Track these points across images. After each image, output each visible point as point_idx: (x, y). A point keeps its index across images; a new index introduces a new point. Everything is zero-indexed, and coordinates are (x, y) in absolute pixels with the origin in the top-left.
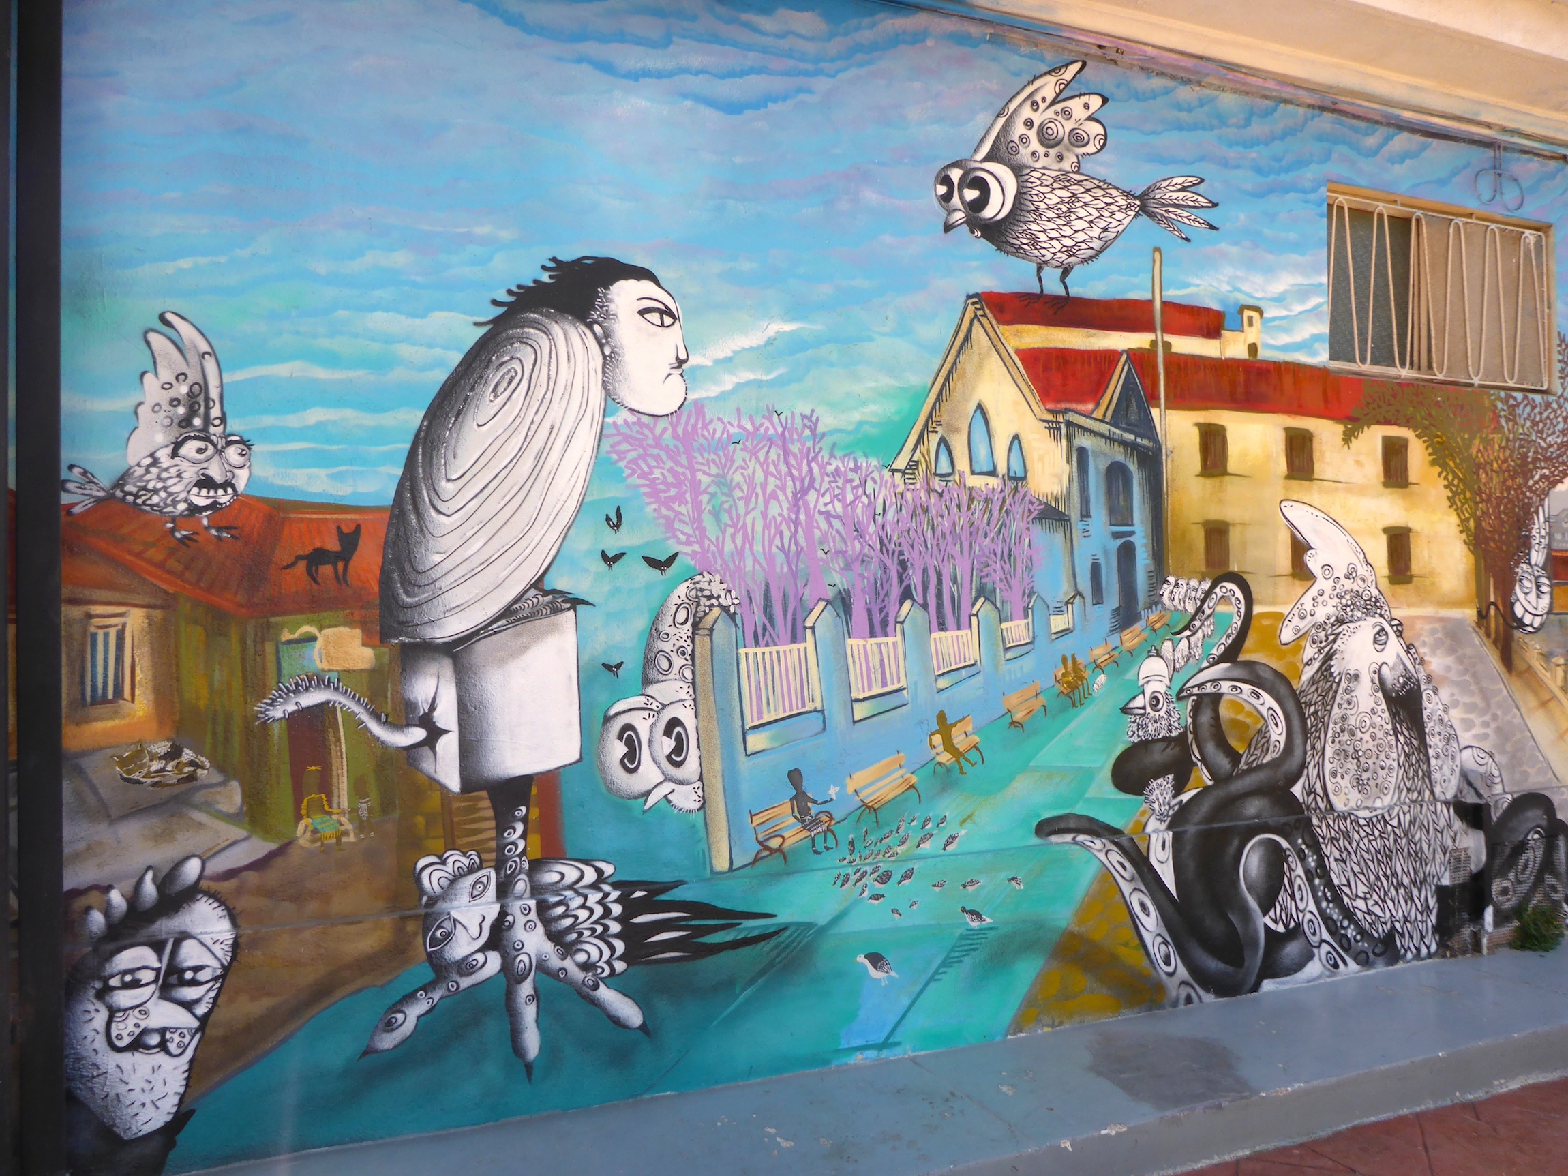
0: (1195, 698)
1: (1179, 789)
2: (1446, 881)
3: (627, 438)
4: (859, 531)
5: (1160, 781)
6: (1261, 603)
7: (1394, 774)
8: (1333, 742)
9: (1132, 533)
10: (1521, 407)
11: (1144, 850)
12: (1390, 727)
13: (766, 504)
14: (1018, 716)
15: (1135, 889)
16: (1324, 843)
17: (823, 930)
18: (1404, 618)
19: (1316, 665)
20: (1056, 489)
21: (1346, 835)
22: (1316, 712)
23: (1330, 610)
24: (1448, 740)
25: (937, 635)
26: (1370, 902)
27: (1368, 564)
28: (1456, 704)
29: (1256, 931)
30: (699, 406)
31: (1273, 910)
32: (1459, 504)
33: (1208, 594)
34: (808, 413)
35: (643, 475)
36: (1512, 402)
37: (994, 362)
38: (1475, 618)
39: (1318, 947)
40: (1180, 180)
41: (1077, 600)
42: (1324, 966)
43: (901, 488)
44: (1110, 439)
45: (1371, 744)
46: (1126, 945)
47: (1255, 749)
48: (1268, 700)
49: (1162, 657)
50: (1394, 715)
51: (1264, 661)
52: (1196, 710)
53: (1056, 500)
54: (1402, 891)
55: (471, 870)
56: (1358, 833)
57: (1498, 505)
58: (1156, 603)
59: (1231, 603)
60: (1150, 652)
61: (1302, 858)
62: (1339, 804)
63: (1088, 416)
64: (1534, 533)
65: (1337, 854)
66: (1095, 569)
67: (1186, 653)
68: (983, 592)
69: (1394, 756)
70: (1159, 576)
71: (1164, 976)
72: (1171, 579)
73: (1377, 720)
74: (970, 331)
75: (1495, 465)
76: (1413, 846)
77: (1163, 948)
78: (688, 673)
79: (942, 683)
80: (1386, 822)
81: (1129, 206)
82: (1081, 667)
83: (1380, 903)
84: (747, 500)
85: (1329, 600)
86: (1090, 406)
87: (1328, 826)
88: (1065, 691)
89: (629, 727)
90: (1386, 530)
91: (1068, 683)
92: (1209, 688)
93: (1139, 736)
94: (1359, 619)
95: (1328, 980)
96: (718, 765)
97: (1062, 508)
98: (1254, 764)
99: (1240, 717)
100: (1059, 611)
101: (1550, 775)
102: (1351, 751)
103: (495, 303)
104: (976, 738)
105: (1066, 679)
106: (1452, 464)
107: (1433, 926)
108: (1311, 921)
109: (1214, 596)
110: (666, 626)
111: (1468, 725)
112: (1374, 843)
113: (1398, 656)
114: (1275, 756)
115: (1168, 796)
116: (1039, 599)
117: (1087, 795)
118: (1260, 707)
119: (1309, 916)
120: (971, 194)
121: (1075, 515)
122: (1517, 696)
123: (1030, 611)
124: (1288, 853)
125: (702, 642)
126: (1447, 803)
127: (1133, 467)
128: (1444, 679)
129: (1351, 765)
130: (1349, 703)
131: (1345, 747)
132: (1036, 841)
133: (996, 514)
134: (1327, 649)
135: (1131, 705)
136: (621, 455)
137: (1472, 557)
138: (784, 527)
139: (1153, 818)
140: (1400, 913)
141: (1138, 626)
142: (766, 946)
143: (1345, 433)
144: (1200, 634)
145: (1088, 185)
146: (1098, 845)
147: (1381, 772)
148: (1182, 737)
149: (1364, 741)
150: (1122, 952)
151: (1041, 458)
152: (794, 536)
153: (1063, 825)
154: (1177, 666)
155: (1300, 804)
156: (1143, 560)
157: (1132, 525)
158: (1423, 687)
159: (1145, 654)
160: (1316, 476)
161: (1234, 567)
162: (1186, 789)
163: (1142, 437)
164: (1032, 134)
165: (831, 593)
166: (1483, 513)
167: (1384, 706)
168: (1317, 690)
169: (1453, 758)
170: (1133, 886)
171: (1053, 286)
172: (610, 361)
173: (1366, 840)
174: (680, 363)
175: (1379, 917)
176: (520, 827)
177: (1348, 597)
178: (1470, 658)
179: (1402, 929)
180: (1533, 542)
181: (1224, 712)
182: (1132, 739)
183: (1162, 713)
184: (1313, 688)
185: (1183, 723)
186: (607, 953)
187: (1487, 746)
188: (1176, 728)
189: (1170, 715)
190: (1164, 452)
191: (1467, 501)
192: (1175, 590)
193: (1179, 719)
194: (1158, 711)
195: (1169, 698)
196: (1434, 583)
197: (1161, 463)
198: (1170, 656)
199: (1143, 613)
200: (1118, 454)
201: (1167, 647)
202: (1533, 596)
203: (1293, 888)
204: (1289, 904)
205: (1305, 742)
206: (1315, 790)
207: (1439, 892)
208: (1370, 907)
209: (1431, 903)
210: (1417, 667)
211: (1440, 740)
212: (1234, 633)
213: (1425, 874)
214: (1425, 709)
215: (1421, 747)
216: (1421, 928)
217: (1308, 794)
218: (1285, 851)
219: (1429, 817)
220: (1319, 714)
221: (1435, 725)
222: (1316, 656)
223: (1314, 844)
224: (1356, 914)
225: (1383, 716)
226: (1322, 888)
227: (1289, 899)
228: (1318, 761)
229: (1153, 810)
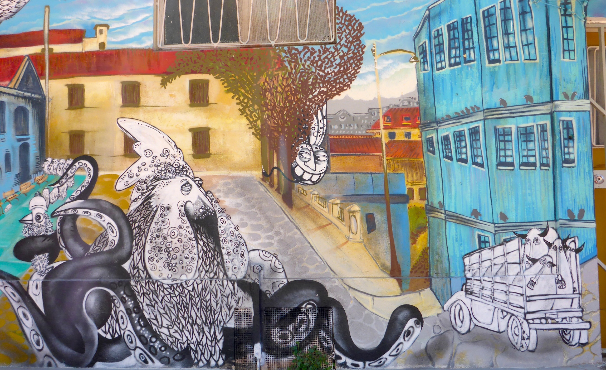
0: (62, 216)
1: (52, 260)
2: (231, 325)
5: (40, 256)
6: (103, 170)
7: (196, 262)
8: (151, 242)
9: (28, 139)
10: (302, 54)
11: (26, 289)
12: (192, 236)
15: (20, 306)
16: (139, 295)
18: (205, 177)
19: (140, 202)
21: (154, 292)
22: (139, 226)
23: (150, 173)
24: (238, 245)
26: (172, 331)
27: (177, 148)
28: (245, 225)
29: (93, 336)
31: (104, 326)
32: (249, 113)
33: (70, 166)
36: (293, 51)
38: (261, 177)
39: (135, 350)
42: (138, 361)
44: (17, 96)
45: (178, 245)
46: (15, 332)
47: (99, 243)
48: (107, 219)
49: (42, 197)
50: (195, 230)
51: (106, 199)
52: (62, 223)
54: (196, 327)
56: (163, 292)
57: (282, 111)
58: (40, 171)
59: (85, 170)
60: (36, 194)
61: (124, 302)
62: (155, 275)
63: (6, 87)
64: (313, 125)
65: (148, 302)
66: (7, 157)
67: (57, 194)
69: (196, 252)
70: (42, 157)
71: (36, 351)
72: (49, 160)
73: (183, 232)
75: (279, 89)
77: (36, 337)
80: (183, 287)
83: (179, 331)
85: (149, 168)
86: (7, 82)
90: (190, 130)
92: (70, 212)
93: (29, 234)
94: (170, 178)
95: (140, 368)
98: (98, 251)
99: (90, 227)
101: (328, 270)
102: (164, 247)
106: (243, 91)
107: (220, 349)
108: (128, 335)
109: (74, 167)
111: (255, 238)
112: (175, 298)
113: (199, 197)
114: (111, 247)
115: (46, 264)
118: (103, 223)
119: (127, 333)
122: (297, 222)
124: (114, 298)
126: (233, 282)
127: (29, 108)
128: (235, 211)
129: (164, 256)
130: (163, 222)
131: (160, 245)
134: (147, 194)
135: (25, 219)
137: (258, 143)
139: (36, 273)
141: (29, 182)
143: (162, 81)
144: (65, 186)
147: (185, 261)
148: (54, 235)
149: (173, 243)
150: (12, 335)
154: (52, 201)
155: (129, 274)
156: (33, 151)
158: (218, 215)
159: (33, 195)
160: (141, 104)
161: (87, 152)
162: (56, 260)
163: (35, 94)
166: (268, 116)
167: (188, 224)
168: (140, 214)
169: (242, 255)
170: (19, 304)
173: (169, 296)
177: (163, 166)
178: (256, 199)
179: (196, 348)
180: (312, 131)
181: (79, 223)
182: (25, 235)
183: (42, 223)
184: (138, 213)
185: (54, 228)
187: (271, 250)
188: (50, 231)
189: (47, 224)
190: (47, 100)
191: (255, 111)
192: (51, 164)
193: (52, 226)
194: (40, 222)
195: (47, 216)
196: (227, 158)
197: (45, 105)
198: (47, 196)
199: (32, 175)
200: (22, 103)
201: (46, 192)
202: (311, 163)
203: (117, 317)
204: (114, 325)
205: (132, 242)
206: (138, 267)
207: (226, 331)
208: (171, 333)
209: (219, 336)
210: (213, 203)
211: (232, 245)
212: (87, 185)
213: (213, 319)
214: (220, 227)
215: (216, 248)
216: (211, 350)
217: (134, 269)
218: (112, 297)
219: (217, 288)
220: (142, 227)
221: (228, 236)
222: (140, 197)
223: (133, 296)
224: (161, 336)
225: (188, 230)
226: (137, 319)
227: (115, 322)
228: (141, 252)
229: (37, 270)
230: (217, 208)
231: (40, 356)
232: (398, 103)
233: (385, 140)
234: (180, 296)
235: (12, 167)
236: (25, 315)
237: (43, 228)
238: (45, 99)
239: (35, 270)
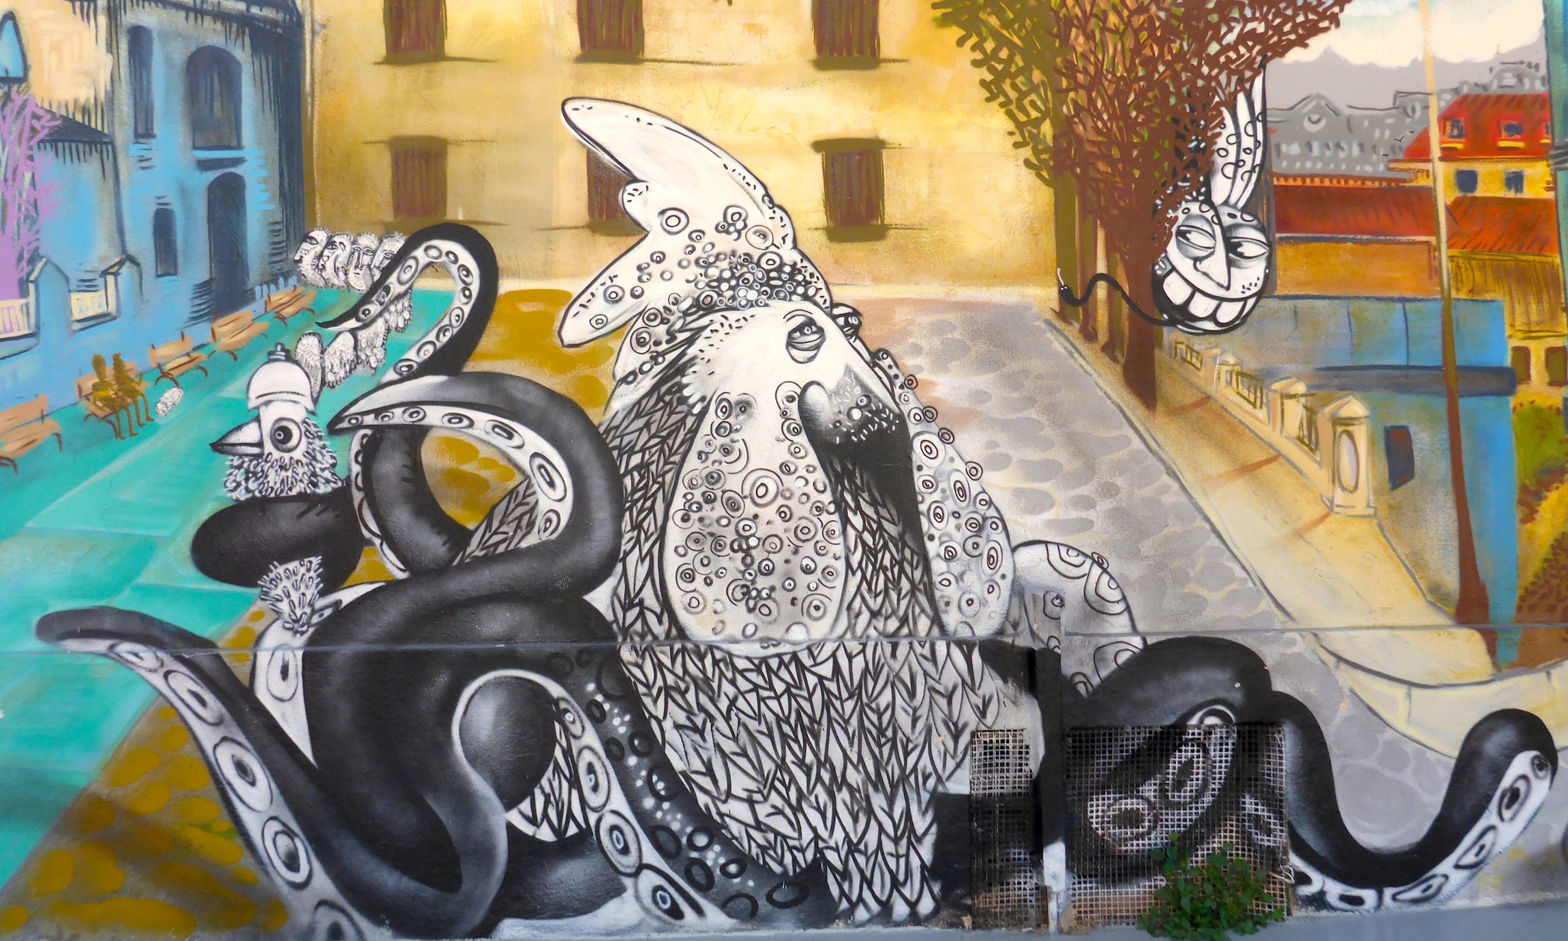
0: (369, 432)
1: (333, 580)
2: (960, 785)
5: (291, 566)
6: (516, 274)
7: (839, 583)
8: (685, 519)
9: (238, 161)
11: (244, 679)
12: (827, 497)
14: (4, 448)
15: (224, 739)
16: (649, 695)
18: (869, 303)
19: (646, 383)
20: (85, 94)
21: (703, 685)
22: (643, 467)
23: (679, 286)
24: (981, 528)
26: (763, 810)
27: (773, 204)
28: (1001, 462)
29: (488, 833)
31: (528, 801)
32: (1013, 95)
33: (397, 260)
38: (1055, 305)
39: (635, 875)
41: (126, 269)
42: (647, 911)
44: (195, 11)
45: (779, 527)
46: (206, 827)
47: (502, 523)
48: (533, 441)
49: (297, 363)
50: (837, 479)
51: (525, 373)
52: (369, 453)
53: (85, 111)
54: (844, 795)
56: (733, 682)
57: (1121, 94)
58: (286, 276)
59: (449, 274)
60: (270, 353)
61: (598, 718)
62: (699, 628)
64: (1221, 142)
65: (682, 718)
66: (163, 223)
67: (349, 355)
69: (840, 550)
70: (293, 227)
71: (285, 889)
72: (320, 235)
73: (794, 484)
75: (1113, 19)
76: (874, 718)
77: (283, 841)
80: (801, 668)
82: (132, 375)
83: (788, 811)
85: (677, 270)
87: (659, 666)
88: (99, 413)
90: (818, 146)
91: (108, 401)
92: (399, 417)
93: (247, 490)
94: (751, 304)
95: (655, 936)
97: (96, 123)
98: (501, 549)
99: (469, 467)
100: (88, 286)
101: (1266, 604)
102: (730, 535)
105: (102, 394)
106: (994, 21)
107: (923, 865)
108: (614, 828)
109: (411, 262)
111: (1036, 503)
112: (773, 704)
113: (848, 370)
114: (545, 536)
115: (311, 592)
116: (49, 268)
117: (141, 580)
118: (515, 454)
119: (609, 820)
121: (123, 133)
122: (1171, 452)
123: (31, 287)
124: (563, 705)
126: (966, 646)
127: (241, 53)
128: (968, 416)
129: (732, 563)
130: (726, 451)
131: (715, 529)
132: (37, 645)
134: (670, 357)
135: (233, 439)
137: (1044, 196)
139: (279, 623)
140: (839, 835)
141: (246, 313)
144: (380, 325)
147: (803, 579)
148: (342, 495)
149: (762, 520)
150: (197, 837)
151: (56, 47)
153: (90, 624)
154: (330, 377)
155: (608, 625)
156: (260, 204)
157: (239, 147)
158: (913, 429)
159: (264, 357)
160: (648, 53)
161: (457, 213)
162: (352, 578)
163: (261, 4)
166: (1079, 108)
167: (813, 459)
168: (647, 425)
169: (992, 561)
170: (220, 732)
173: (752, 697)
175: (785, 837)
177: (724, 264)
178: (1039, 376)
179: (845, 863)
180: (1220, 161)
181: (430, 455)
182: (235, 495)
183: (298, 454)
184: (640, 423)
185: (341, 471)
187: (1087, 543)
188: (328, 481)
189: (314, 458)
190: (307, 27)
191: (1034, 88)
192: (326, 252)
193: (334, 465)
194: (290, 450)
195: (313, 429)
196: (942, 240)
197: (300, 46)
198: (314, 361)
199: (257, 289)
200: (213, 35)
201: (308, 347)
202: (1217, 264)
203: (574, 767)
204: (565, 796)
205: (619, 518)
206: (641, 602)
207: (943, 805)
208: (762, 818)
209: (920, 824)
210: (897, 391)
211: (958, 527)
212: (457, 326)
213: (903, 769)
214: (920, 468)
215: (907, 538)
216: (894, 867)
217: (626, 608)
218: (556, 702)
219: (916, 666)
220: (653, 468)
221: (945, 498)
222: (646, 368)
223: (629, 699)
224: (727, 827)
225: (811, 477)
226: (644, 773)
227: (565, 785)
228: (650, 552)
229: (279, 613)
230: (910, 405)
231: (301, 907)
232: (1486, 78)
233: (1445, 196)
234: (791, 695)
235: (180, 260)
236: (241, 768)
237: (300, 470)
238: (300, 24)
239: (275, 616)
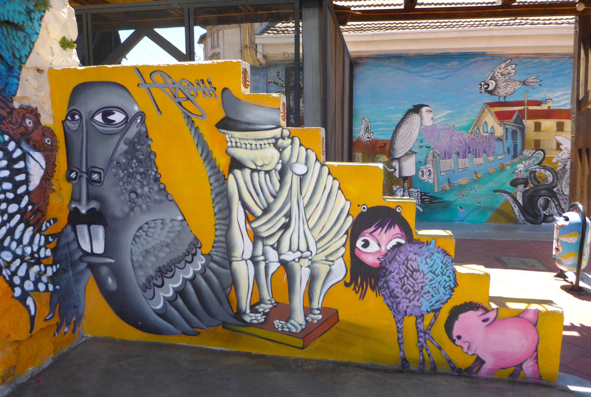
0: (530, 171)
1: (525, 187)
3: (424, 130)
4: (461, 143)
5: (521, 185)
6: (548, 155)
8: (565, 181)
9: (517, 142)
11: (515, 197)
13: (445, 138)
14: (490, 172)
15: (513, 203)
16: (560, 200)
17: (452, 203)
19: (562, 167)
20: (500, 135)
21: (566, 199)
22: (561, 176)
23: (566, 156)
25: (475, 159)
29: (541, 214)
30: (435, 125)
31: (546, 211)
33: (534, 153)
34: (453, 124)
35: (426, 135)
37: (489, 114)
40: (533, 77)
41: (504, 154)
43: (469, 135)
44: (513, 126)
46: (511, 212)
47: (544, 181)
48: (548, 173)
49: (522, 164)
51: (548, 165)
52: (530, 174)
53: (500, 137)
55: (400, 188)
58: (522, 154)
59: (540, 155)
61: (554, 202)
62: (566, 193)
63: (508, 122)
65: (563, 202)
66: (508, 149)
67: (528, 163)
68: (484, 152)
70: (523, 148)
71: (519, 219)
72: (526, 150)
74: (484, 109)
77: (519, 214)
78: (432, 163)
79: (476, 166)
81: (520, 84)
82: (504, 165)
84: (442, 138)
85: (566, 154)
86: (509, 120)
87: (561, 197)
88: (501, 169)
89: (423, 170)
92: (533, 170)
93: (516, 177)
96: (436, 177)
97: (501, 138)
98: (544, 184)
99: (541, 175)
100: (500, 155)
103: (405, 112)
104: (482, 176)
105: (501, 167)
109: (536, 153)
110: (429, 156)
114: (549, 183)
115: (522, 188)
116: (496, 153)
117: (504, 187)
118: (546, 174)
119: (555, 213)
120: (486, 86)
121: (504, 139)
123: (494, 155)
125: (434, 159)
127: (518, 130)
131: (568, 183)
132: (493, 193)
133: (488, 139)
134: (564, 164)
135: (515, 172)
136: (423, 132)
138: (448, 142)
139: (519, 191)
141: (517, 158)
142: (442, 204)
144: (532, 160)
145: (511, 81)
146: (505, 195)
148: (527, 178)
151: (498, 130)
152: (450, 143)
153: (498, 191)
154: (526, 165)
155: (555, 192)
156: (519, 147)
159: (519, 163)
160: (564, 131)
161: (541, 148)
162: (527, 187)
163: (520, 125)
164: (499, 74)
165: (456, 152)
171: (502, 100)
172: (422, 119)
174: (432, 118)
176: (406, 183)
181: (537, 174)
184: (561, 171)
185: (527, 176)
186: (418, 201)
188: (525, 177)
189: (524, 174)
190: (525, 127)
192: (526, 152)
194: (521, 173)
195: (524, 171)
197: (525, 130)
198: (524, 164)
199: (518, 156)
200: (515, 128)
201: (524, 162)
203: (551, 207)
204: (550, 210)
205: (557, 181)
212: (540, 160)
217: (558, 190)
218: (550, 200)
222: (561, 165)
223: (558, 200)
226: (559, 208)
228: (561, 185)
235: (510, 153)
236: (515, 206)
237: (522, 175)
